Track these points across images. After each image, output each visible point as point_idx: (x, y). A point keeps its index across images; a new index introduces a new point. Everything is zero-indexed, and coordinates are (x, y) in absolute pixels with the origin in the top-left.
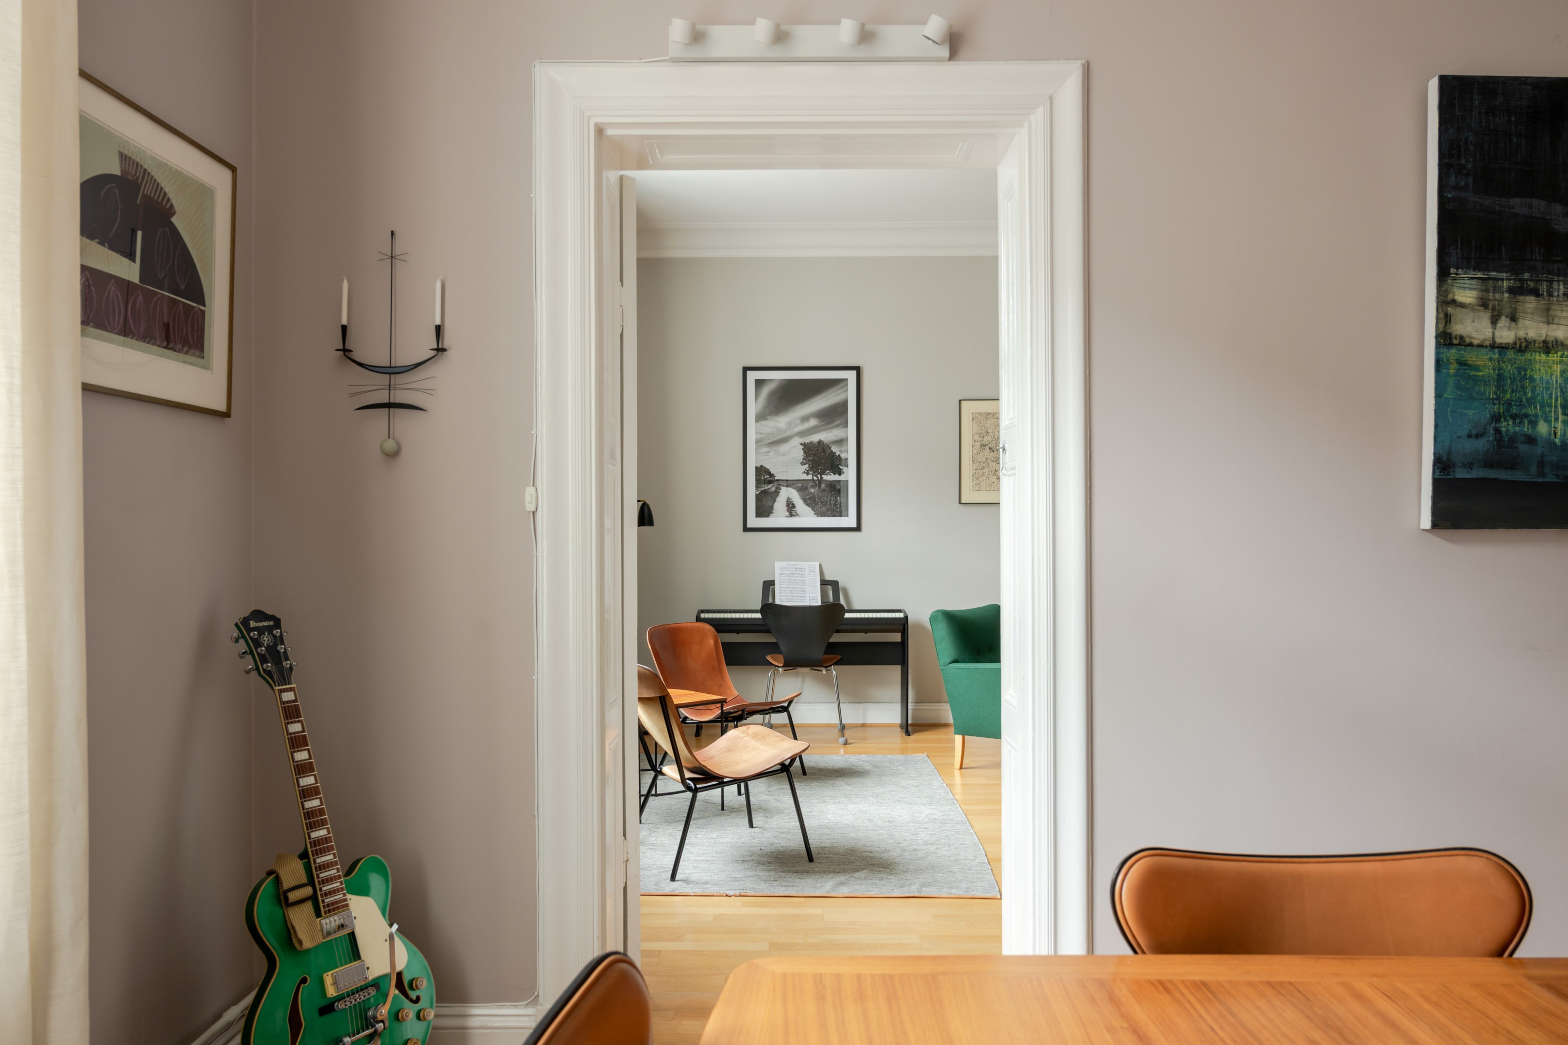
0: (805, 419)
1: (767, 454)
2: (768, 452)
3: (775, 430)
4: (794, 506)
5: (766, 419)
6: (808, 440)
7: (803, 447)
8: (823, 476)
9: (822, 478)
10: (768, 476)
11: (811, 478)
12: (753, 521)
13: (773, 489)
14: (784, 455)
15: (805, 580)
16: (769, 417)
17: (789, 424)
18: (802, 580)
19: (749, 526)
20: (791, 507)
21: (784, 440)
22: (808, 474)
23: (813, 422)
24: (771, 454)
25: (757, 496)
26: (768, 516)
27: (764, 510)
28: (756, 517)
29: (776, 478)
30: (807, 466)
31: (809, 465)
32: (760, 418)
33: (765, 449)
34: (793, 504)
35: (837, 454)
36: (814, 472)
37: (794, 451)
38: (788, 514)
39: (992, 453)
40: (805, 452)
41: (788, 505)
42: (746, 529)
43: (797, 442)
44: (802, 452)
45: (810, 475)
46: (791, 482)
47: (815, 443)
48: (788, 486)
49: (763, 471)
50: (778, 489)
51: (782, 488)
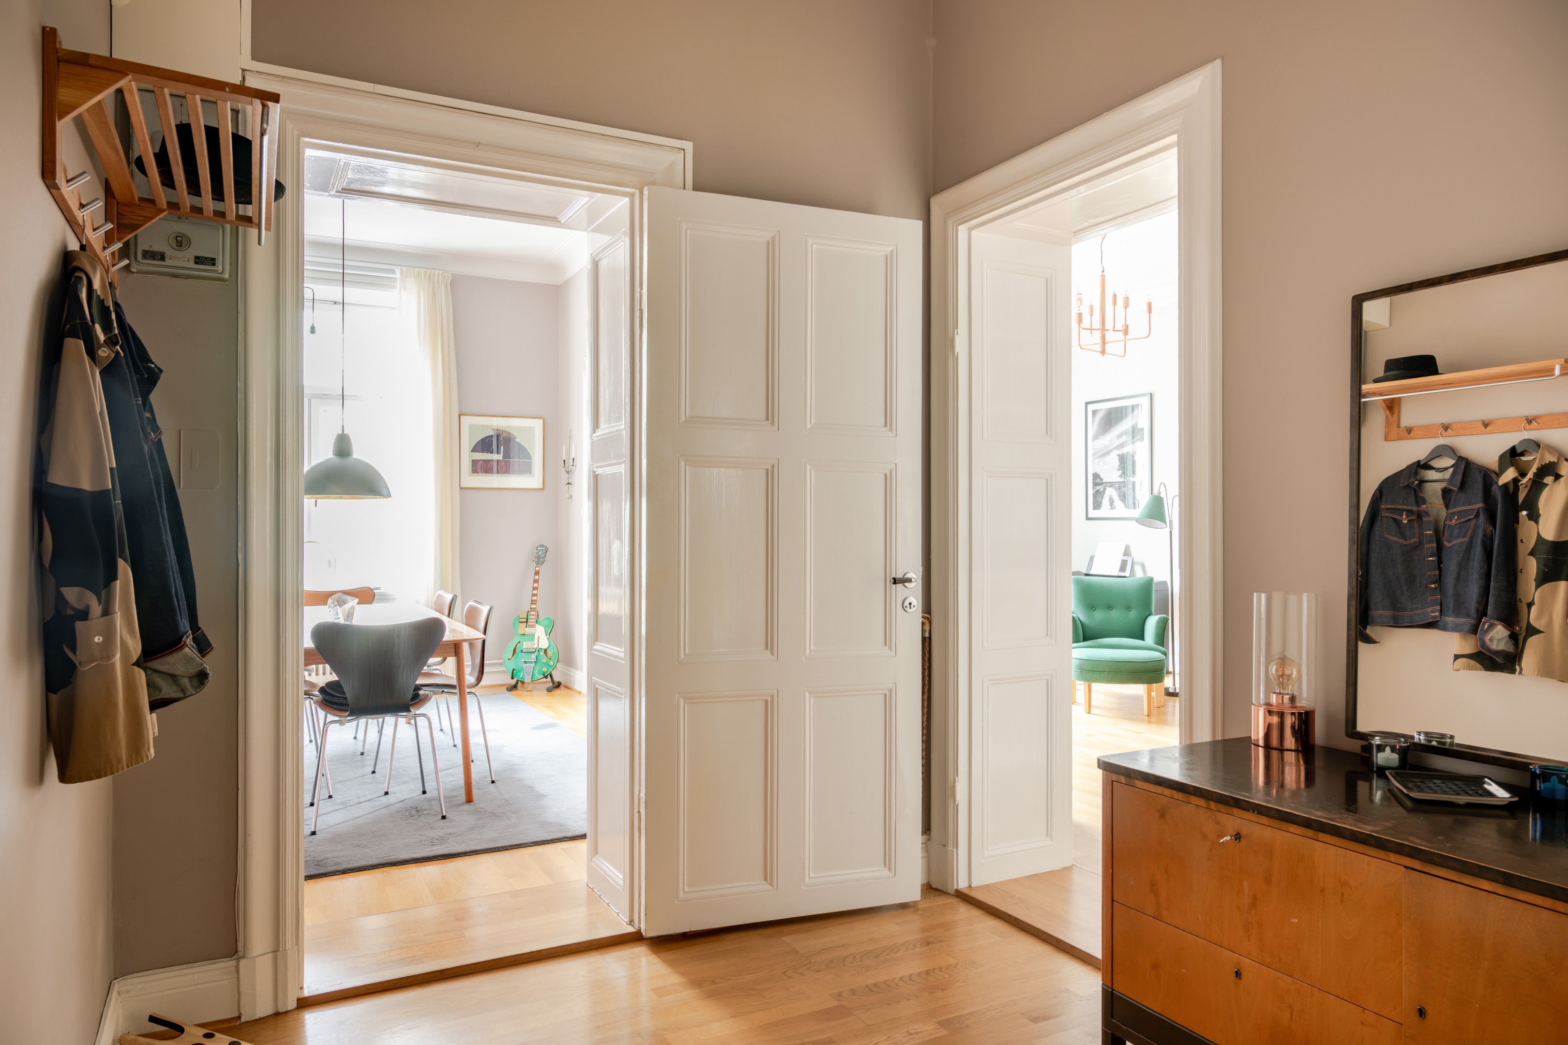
0: (1120, 436)
1: (1098, 464)
2: (1099, 462)
3: (1103, 446)
4: (1113, 502)
5: (1098, 439)
6: (1120, 452)
7: (1118, 457)
8: (1130, 478)
9: (1129, 480)
10: (1099, 480)
12: (1092, 513)
13: (1102, 489)
14: (1108, 464)
16: (1099, 437)
17: (1111, 441)
19: (1090, 516)
20: (1112, 502)
21: (1108, 453)
22: (1121, 477)
23: (1123, 440)
24: (1101, 463)
25: (1093, 494)
26: (1099, 509)
27: (1097, 506)
28: (1093, 509)
29: (1104, 481)
30: (1121, 471)
32: (1095, 437)
33: (1097, 461)
34: (1113, 500)
36: (1123, 475)
37: (1113, 460)
38: (1110, 507)
40: (1120, 461)
41: (1110, 501)
42: (1088, 519)
43: (1115, 453)
44: (1118, 461)
45: (1123, 479)
46: (1112, 484)
47: (1125, 454)
48: (1111, 487)
49: (1096, 476)
50: (1105, 489)
51: (1107, 488)
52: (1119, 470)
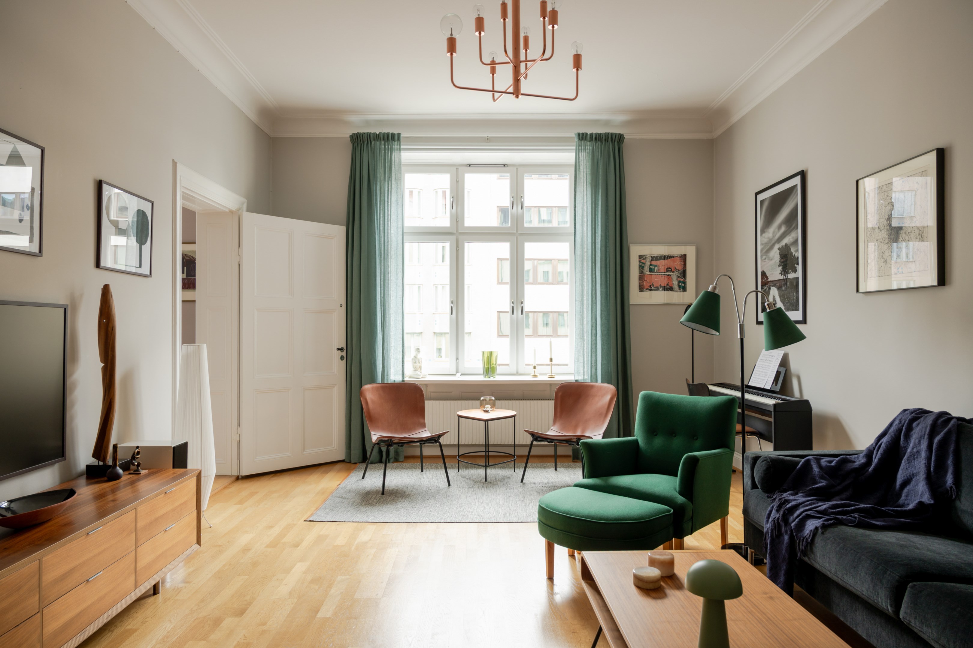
0: (779, 227)
1: (764, 260)
2: (765, 259)
3: (768, 240)
4: (776, 303)
6: (781, 244)
7: (779, 251)
9: (787, 277)
10: (765, 279)
11: (783, 278)
12: (761, 317)
13: (767, 289)
14: (772, 260)
15: (770, 366)
16: (765, 230)
17: (774, 232)
18: (769, 366)
19: (759, 320)
21: (772, 247)
23: (783, 229)
24: (766, 260)
28: (762, 312)
29: (769, 280)
31: (782, 266)
32: (763, 232)
33: (764, 257)
34: (776, 301)
35: (794, 254)
36: (784, 272)
37: (776, 255)
39: (880, 233)
40: (781, 256)
42: (758, 323)
44: (779, 256)
45: (783, 275)
46: (774, 282)
47: (784, 247)
48: (774, 286)
49: (764, 274)
50: (770, 289)
51: (772, 288)
52: (779, 266)
